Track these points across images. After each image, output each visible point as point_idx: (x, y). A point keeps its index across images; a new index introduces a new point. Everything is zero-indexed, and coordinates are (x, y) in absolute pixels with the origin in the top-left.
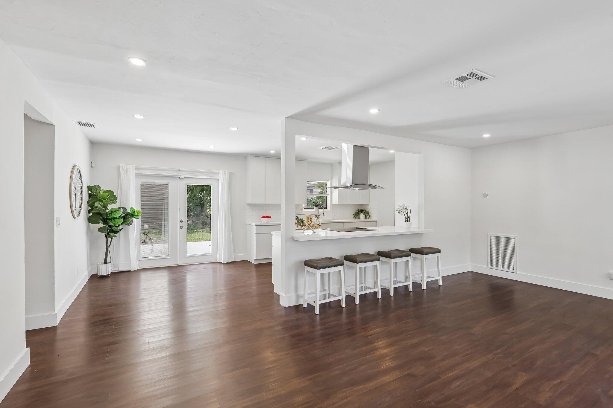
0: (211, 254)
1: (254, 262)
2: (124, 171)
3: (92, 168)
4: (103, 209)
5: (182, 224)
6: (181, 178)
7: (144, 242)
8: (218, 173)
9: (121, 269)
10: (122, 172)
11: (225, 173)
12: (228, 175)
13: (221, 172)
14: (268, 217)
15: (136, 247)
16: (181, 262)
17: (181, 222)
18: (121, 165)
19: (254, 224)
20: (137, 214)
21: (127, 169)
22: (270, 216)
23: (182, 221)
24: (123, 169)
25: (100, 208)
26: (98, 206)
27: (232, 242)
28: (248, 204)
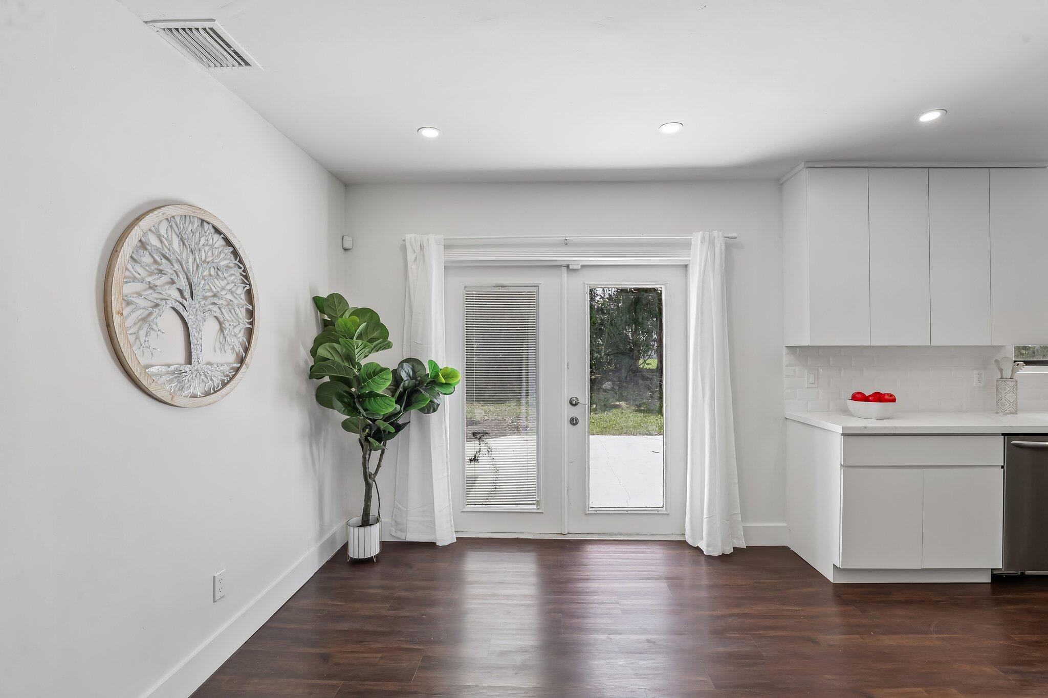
0: (663, 511)
1: (830, 576)
2: (415, 255)
3: (348, 252)
4: (345, 366)
5: (575, 412)
6: (571, 267)
7: (475, 460)
8: (687, 245)
9: (413, 536)
10: (411, 257)
11: (712, 242)
12: (723, 247)
13: (697, 238)
14: (879, 397)
15: (448, 476)
16: (573, 529)
17: (571, 403)
18: (409, 237)
19: (839, 429)
20: (443, 381)
21: (422, 247)
22: (891, 395)
23: (574, 402)
24: (412, 248)
25: (334, 362)
26: (329, 356)
27: (737, 481)
28: (792, 349)
